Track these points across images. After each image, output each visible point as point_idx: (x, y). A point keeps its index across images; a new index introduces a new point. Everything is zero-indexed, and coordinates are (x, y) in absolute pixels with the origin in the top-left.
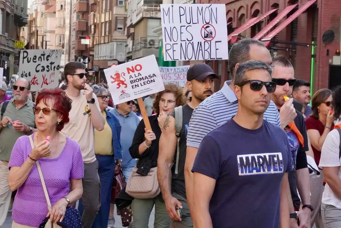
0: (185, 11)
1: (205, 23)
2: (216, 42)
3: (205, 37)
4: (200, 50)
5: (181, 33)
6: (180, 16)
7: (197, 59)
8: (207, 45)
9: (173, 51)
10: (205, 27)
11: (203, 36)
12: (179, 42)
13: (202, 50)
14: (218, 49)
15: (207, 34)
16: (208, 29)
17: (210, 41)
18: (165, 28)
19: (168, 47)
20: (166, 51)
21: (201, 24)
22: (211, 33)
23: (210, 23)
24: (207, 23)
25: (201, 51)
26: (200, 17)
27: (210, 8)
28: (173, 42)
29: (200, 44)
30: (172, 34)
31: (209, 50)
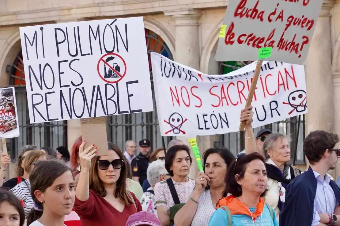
0: (66, 35)
1: (104, 53)
2: (128, 83)
3: (106, 76)
4: (97, 99)
5: (60, 73)
6: (57, 44)
7: (93, 116)
8: (111, 91)
9: (47, 105)
10: (105, 59)
11: (103, 75)
12: (57, 89)
13: (101, 99)
14: (132, 95)
15: (110, 72)
16: (111, 63)
17: (117, 82)
18: (30, 67)
19: (37, 99)
20: (34, 106)
21: (97, 55)
22: (118, 69)
23: (115, 52)
24: (109, 53)
25: (99, 102)
26: (95, 43)
27: (113, 27)
28: (45, 90)
29: (96, 89)
30: (42, 75)
31: (115, 98)
